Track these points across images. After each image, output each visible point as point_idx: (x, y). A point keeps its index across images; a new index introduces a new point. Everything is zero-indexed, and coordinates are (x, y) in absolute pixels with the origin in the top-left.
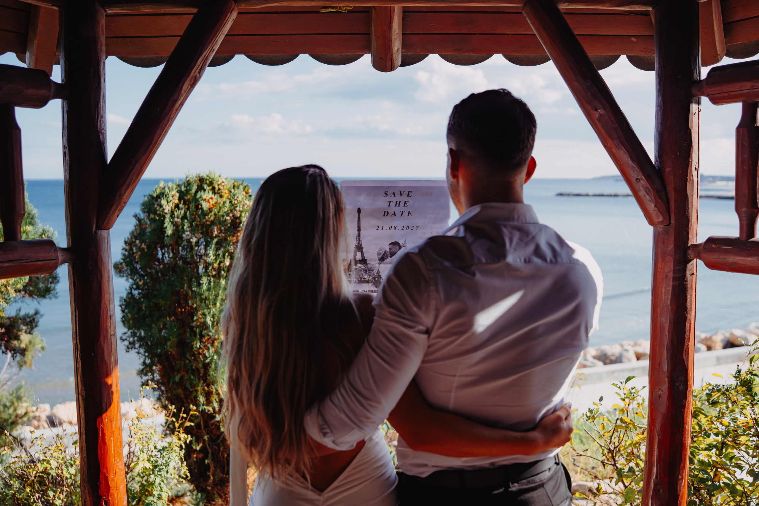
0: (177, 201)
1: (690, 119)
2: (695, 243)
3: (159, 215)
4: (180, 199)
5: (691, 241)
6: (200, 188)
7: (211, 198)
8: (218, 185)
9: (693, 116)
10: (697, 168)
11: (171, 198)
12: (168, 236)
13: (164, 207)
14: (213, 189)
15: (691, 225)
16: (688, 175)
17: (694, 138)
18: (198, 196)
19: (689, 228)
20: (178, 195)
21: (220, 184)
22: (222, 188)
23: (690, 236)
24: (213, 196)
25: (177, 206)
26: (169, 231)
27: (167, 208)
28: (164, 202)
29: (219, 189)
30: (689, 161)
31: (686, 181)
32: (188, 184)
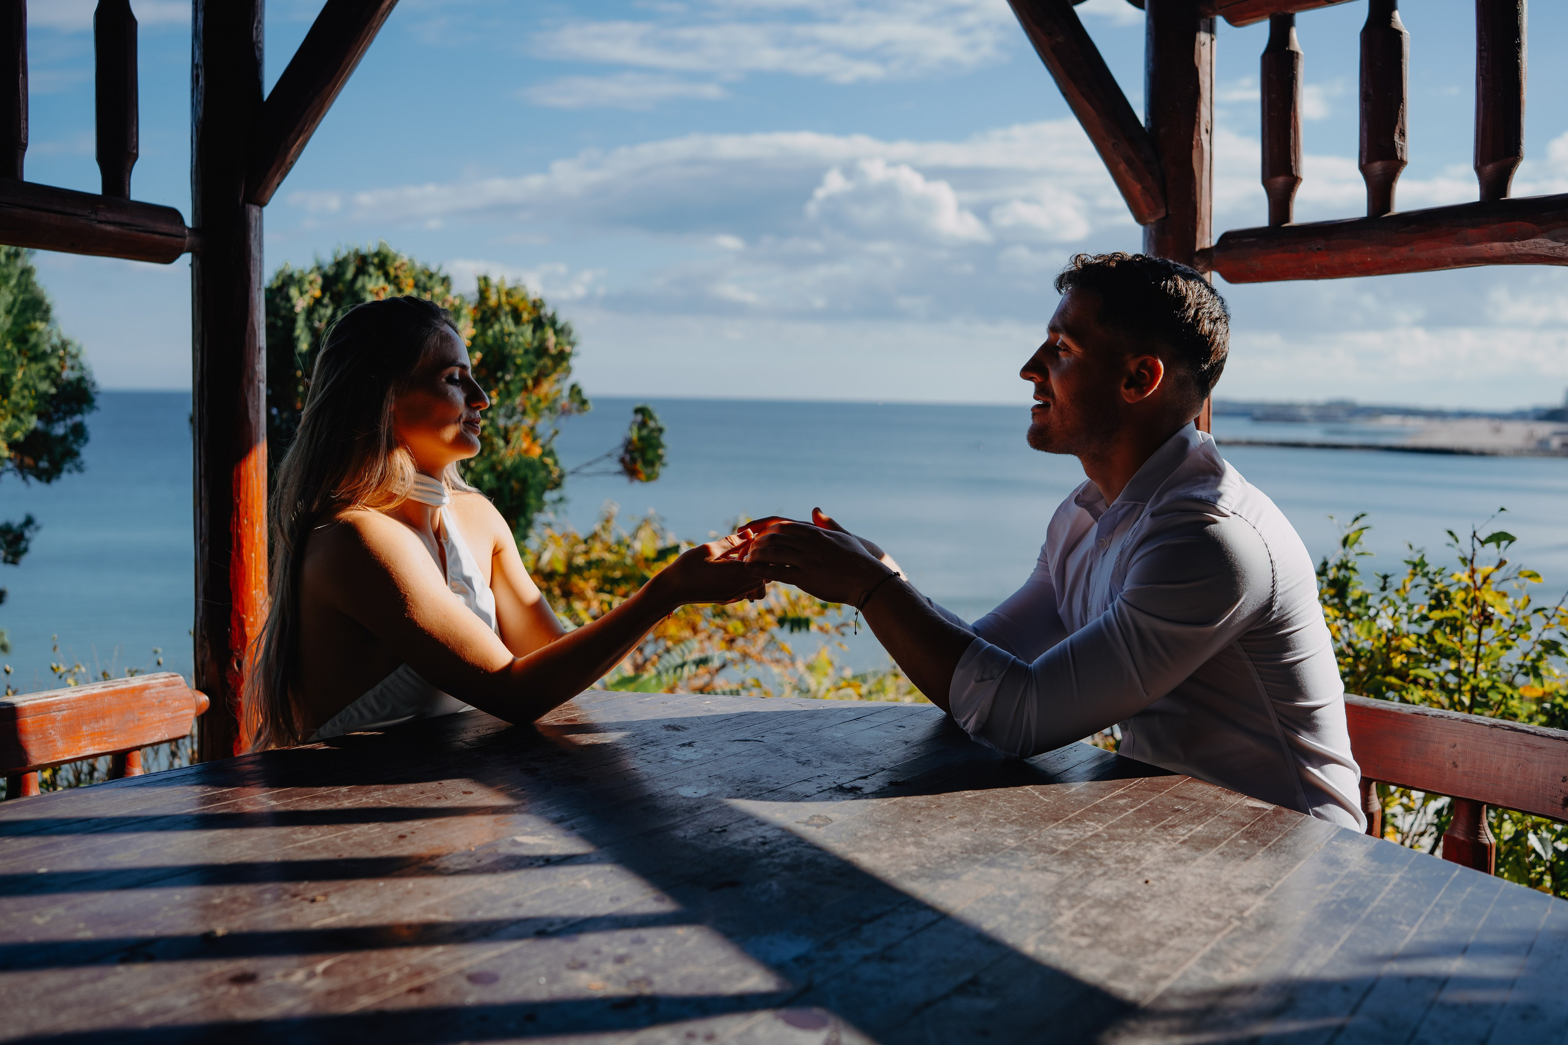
0: (317, 293)
1: (1196, 52)
2: (1207, 246)
3: (283, 318)
4: (324, 289)
5: (1200, 243)
6: (361, 270)
7: (384, 289)
8: (396, 269)
9: (1202, 48)
10: (1209, 130)
11: (306, 286)
12: (300, 354)
13: (294, 301)
14: (386, 275)
15: (1200, 218)
16: (1195, 139)
17: (1204, 82)
18: (359, 284)
19: (1196, 222)
20: (320, 281)
21: (400, 267)
22: (400, 273)
23: (1198, 235)
24: (386, 285)
25: (318, 302)
26: (304, 346)
27: (301, 304)
28: (294, 292)
29: (397, 277)
30: (1195, 117)
31: (1191, 147)
32: (340, 265)
